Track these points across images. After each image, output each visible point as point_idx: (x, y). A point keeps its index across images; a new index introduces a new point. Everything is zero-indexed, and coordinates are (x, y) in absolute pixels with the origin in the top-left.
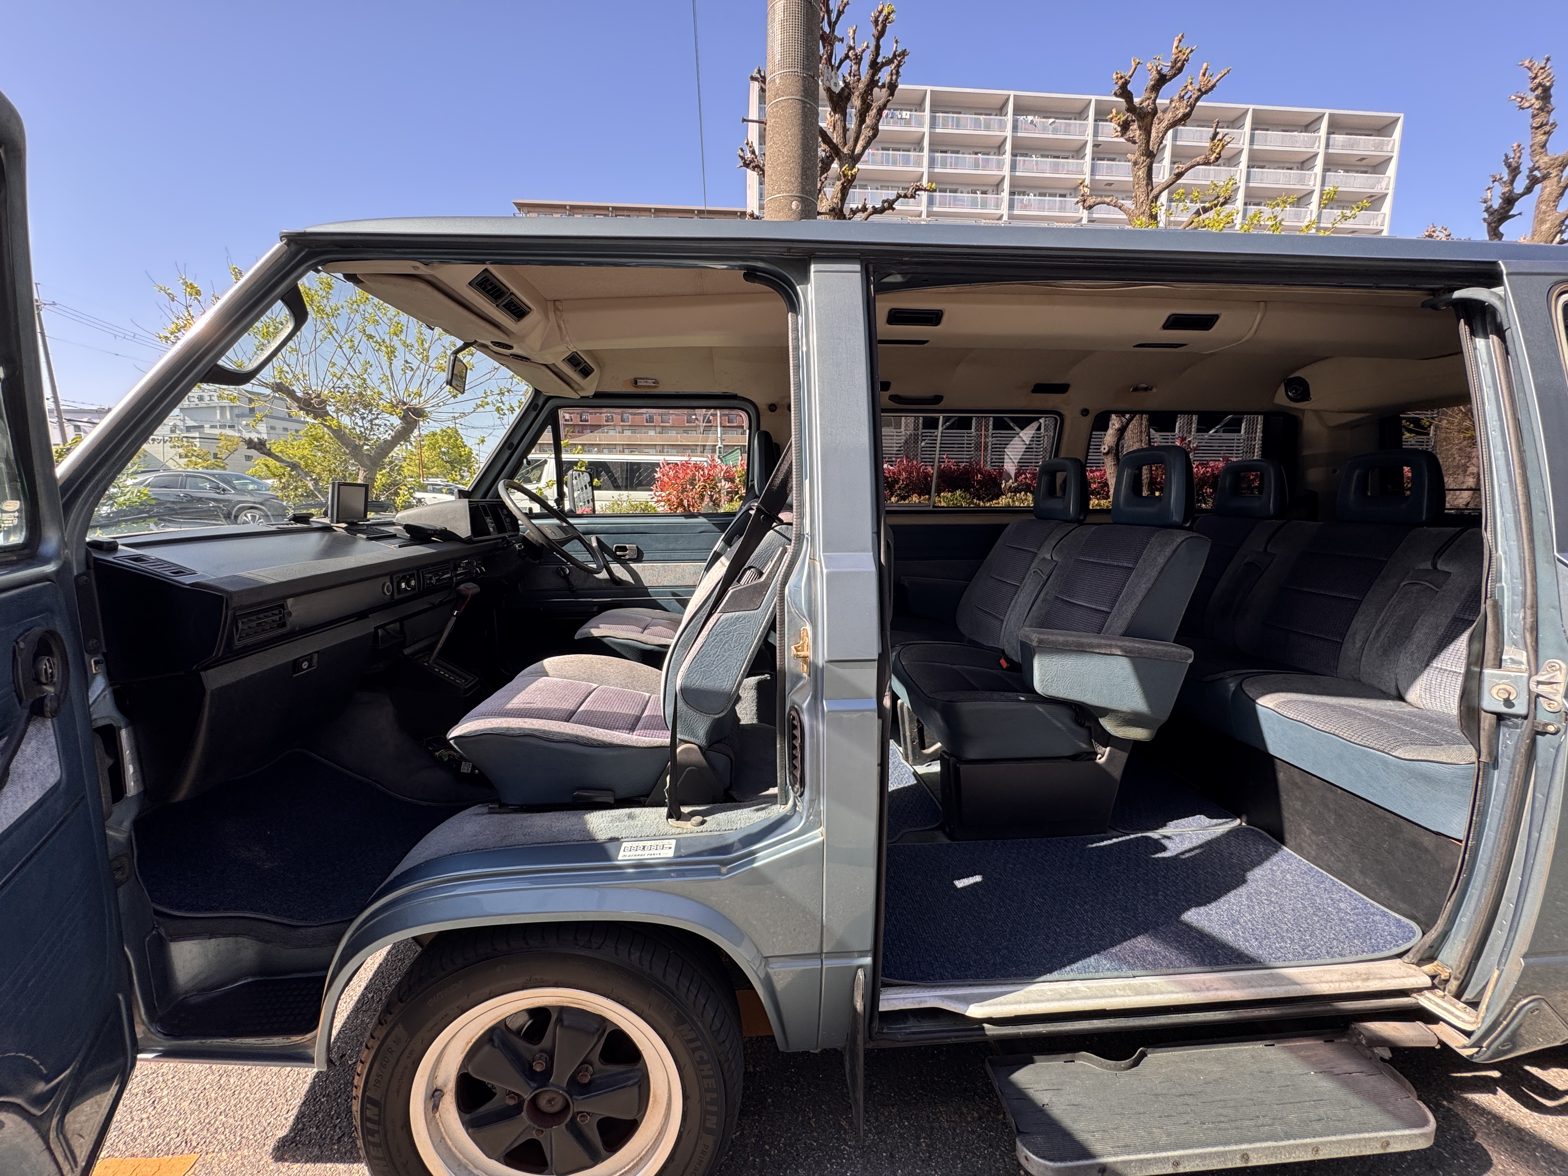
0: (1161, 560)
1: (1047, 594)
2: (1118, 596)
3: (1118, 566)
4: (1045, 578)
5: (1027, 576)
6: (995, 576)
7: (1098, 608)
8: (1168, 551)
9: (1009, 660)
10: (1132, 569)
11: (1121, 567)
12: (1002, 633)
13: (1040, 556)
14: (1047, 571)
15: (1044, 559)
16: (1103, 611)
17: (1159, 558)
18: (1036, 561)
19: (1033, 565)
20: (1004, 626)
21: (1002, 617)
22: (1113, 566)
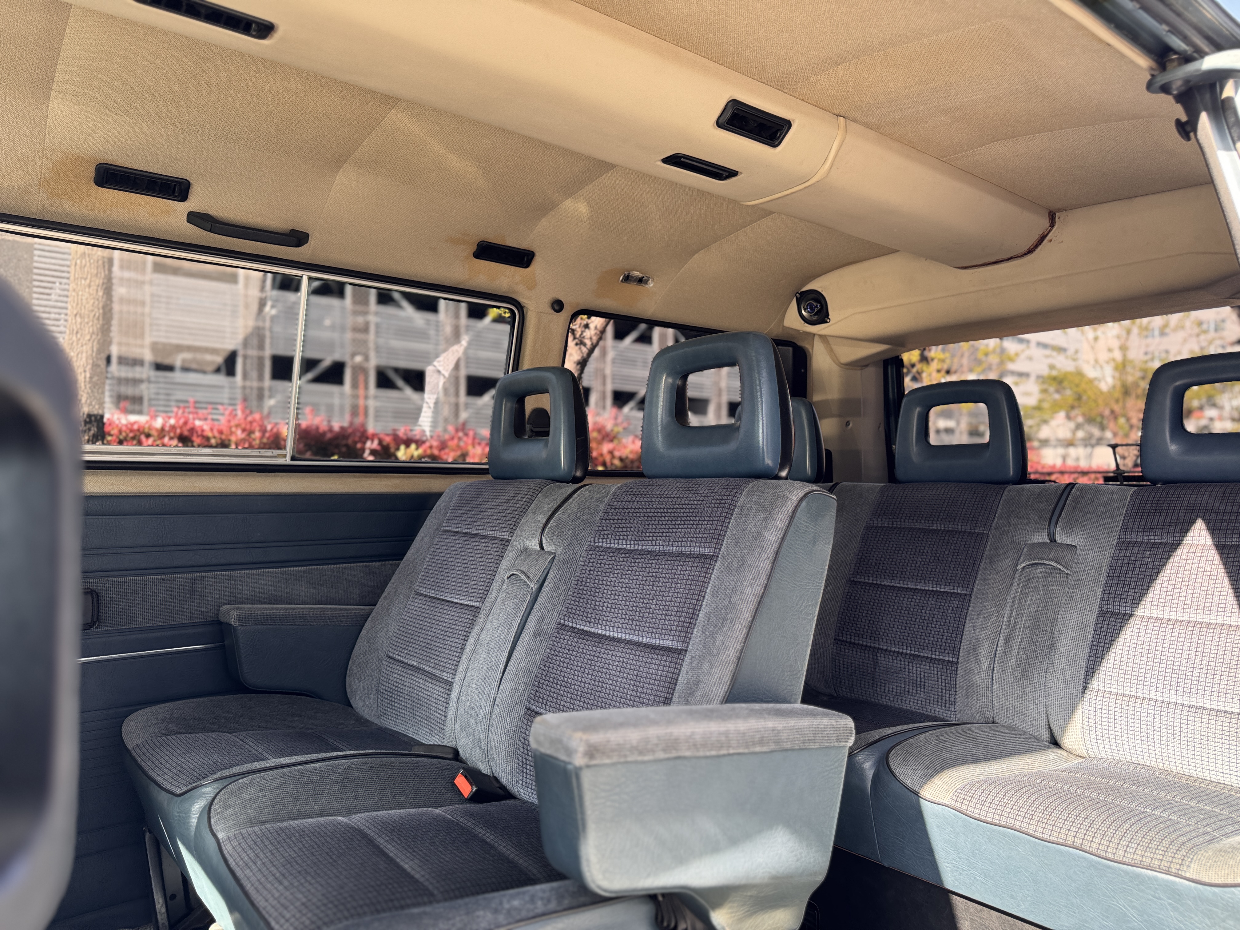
0: (772, 537)
1: (541, 620)
2: (694, 615)
3: (680, 555)
4: (534, 586)
5: (495, 587)
6: (424, 591)
7: (657, 642)
8: (781, 519)
9: (473, 775)
10: (711, 559)
11: (690, 556)
12: (451, 713)
13: (517, 543)
14: (536, 572)
15: (525, 550)
16: (668, 650)
17: (766, 533)
18: (510, 554)
19: (505, 563)
20: (454, 696)
21: (446, 676)
22: (671, 554)
